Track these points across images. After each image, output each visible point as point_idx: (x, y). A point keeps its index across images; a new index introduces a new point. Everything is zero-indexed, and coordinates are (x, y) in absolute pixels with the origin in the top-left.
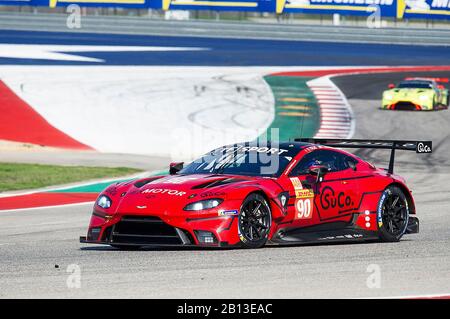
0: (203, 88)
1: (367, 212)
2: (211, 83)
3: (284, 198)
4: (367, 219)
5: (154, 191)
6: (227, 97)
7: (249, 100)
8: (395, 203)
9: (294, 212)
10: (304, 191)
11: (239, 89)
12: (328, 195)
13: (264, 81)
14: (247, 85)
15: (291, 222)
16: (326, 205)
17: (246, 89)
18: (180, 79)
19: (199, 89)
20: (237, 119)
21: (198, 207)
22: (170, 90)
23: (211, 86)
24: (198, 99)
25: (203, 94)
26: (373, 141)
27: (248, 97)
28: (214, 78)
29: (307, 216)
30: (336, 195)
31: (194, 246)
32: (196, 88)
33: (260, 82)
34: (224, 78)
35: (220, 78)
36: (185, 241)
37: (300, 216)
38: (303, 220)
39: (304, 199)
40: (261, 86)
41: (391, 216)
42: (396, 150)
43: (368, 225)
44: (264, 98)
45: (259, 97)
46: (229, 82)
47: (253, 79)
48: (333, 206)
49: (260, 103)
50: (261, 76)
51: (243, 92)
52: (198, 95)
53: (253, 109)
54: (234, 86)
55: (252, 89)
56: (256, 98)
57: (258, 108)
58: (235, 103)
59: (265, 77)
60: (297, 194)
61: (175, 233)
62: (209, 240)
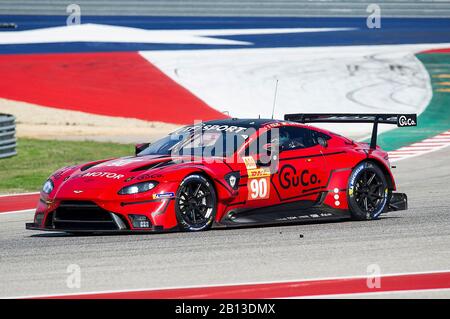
0: (357, 67)
1: (336, 190)
2: (363, 62)
3: (233, 179)
4: (337, 197)
5: (94, 174)
6: (382, 75)
7: (404, 77)
8: (371, 180)
9: (246, 192)
10: (257, 170)
11: (392, 68)
12: (288, 174)
13: (416, 59)
14: (401, 64)
15: (244, 203)
16: (286, 184)
17: (400, 67)
18: (332, 59)
19: (353, 69)
20: (396, 97)
21: (134, 190)
22: (324, 71)
23: (365, 65)
24: (352, 78)
25: (357, 73)
26: (361, 115)
27: (402, 75)
28: (365, 57)
29: (263, 196)
30: (299, 174)
31: (129, 231)
32: (349, 67)
33: (412, 60)
34: (376, 57)
35: (372, 57)
36: (120, 226)
37: (254, 197)
38: (259, 201)
39: (258, 179)
40: (414, 64)
41: (367, 193)
42: (379, 125)
43: (337, 203)
44: (419, 75)
45: (414, 74)
46: (382, 61)
47: (405, 57)
48: (294, 185)
49: (416, 81)
50: (412, 54)
51: (396, 69)
52: (352, 74)
53: (409, 86)
54: (387, 65)
55: (406, 67)
56: (411, 76)
57: (414, 85)
58: (390, 81)
59: (417, 55)
60: (249, 173)
61: (111, 218)
62: (144, 225)
